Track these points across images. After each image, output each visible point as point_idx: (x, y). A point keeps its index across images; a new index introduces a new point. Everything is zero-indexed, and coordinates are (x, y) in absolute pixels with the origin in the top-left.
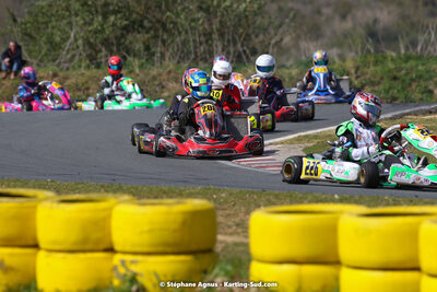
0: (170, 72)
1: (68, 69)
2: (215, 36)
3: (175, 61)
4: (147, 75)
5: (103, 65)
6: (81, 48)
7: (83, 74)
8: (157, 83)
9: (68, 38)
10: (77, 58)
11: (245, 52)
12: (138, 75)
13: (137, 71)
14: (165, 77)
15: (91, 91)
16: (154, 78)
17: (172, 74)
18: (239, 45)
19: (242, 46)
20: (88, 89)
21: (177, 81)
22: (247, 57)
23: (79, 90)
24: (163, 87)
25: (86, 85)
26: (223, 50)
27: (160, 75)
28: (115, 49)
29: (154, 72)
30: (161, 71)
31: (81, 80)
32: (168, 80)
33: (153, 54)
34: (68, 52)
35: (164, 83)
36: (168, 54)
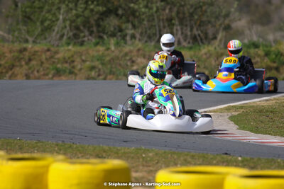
0: (139, 50)
1: (58, 46)
2: (176, 22)
3: (143, 42)
4: (120, 52)
5: (85, 43)
6: (68, 28)
7: (69, 50)
8: (128, 58)
9: (58, 20)
10: (65, 37)
11: (199, 35)
12: (113, 52)
13: (113, 48)
14: (135, 53)
15: (76, 63)
16: (126, 54)
17: (141, 52)
18: (195, 29)
19: (197, 30)
20: (73, 62)
21: (144, 57)
22: (201, 40)
23: (66, 62)
24: (133, 62)
25: (71, 59)
26: (182, 33)
27: (131, 52)
28: (95, 29)
29: (127, 49)
30: (132, 48)
31: (68, 55)
32: (138, 56)
33: (126, 35)
34: (58, 32)
35: (134, 59)
36: (138, 36)
